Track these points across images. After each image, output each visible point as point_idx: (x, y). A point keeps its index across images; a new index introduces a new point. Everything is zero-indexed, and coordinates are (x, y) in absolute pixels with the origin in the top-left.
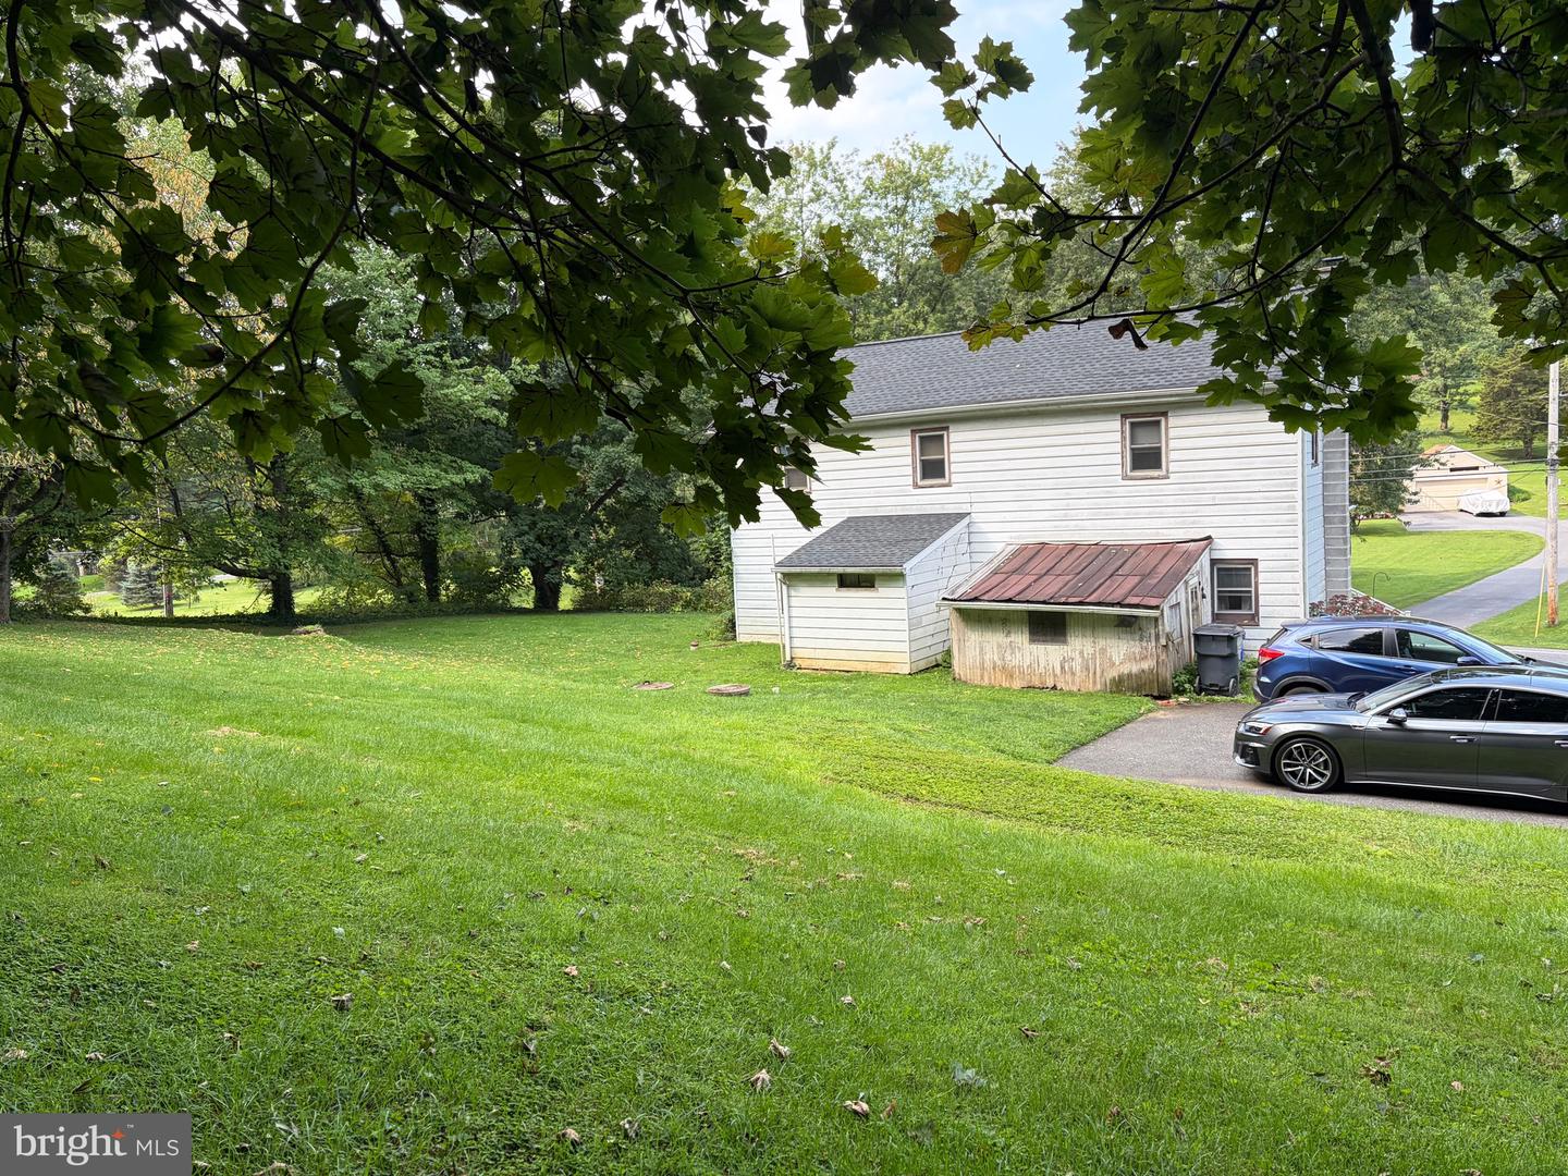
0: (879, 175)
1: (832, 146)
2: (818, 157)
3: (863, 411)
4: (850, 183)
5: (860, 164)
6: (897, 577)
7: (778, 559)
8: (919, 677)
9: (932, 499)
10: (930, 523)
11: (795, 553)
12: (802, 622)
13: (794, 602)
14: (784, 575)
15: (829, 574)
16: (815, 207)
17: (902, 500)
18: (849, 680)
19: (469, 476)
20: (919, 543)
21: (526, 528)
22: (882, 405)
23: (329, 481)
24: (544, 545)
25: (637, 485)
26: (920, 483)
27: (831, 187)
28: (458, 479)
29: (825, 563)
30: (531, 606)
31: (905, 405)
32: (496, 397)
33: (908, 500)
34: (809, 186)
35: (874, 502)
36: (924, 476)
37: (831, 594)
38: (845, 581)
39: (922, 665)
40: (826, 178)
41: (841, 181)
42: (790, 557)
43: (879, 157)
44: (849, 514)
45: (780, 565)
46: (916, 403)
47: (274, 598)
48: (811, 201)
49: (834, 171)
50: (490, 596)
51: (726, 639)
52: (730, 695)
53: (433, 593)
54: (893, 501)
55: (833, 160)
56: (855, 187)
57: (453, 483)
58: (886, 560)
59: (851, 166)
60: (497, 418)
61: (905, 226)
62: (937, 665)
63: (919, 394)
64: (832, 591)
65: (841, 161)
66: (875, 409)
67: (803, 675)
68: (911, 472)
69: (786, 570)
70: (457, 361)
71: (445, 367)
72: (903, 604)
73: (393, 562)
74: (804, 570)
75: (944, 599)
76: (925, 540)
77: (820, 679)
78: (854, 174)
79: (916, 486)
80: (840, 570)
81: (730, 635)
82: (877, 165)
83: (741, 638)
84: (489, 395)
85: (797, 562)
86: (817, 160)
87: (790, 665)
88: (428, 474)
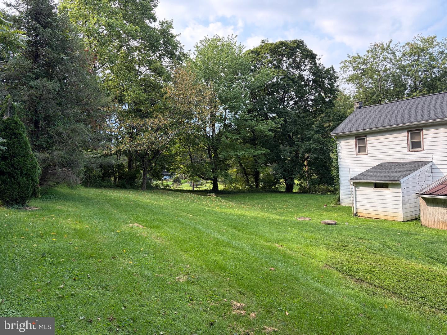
0: (408, 49)
1: (390, 42)
2: (385, 46)
3: (387, 125)
4: (397, 54)
5: (401, 47)
6: (398, 185)
7: (351, 177)
8: (406, 223)
9: (416, 156)
10: (414, 165)
11: (358, 175)
12: (361, 200)
13: (357, 192)
14: (354, 183)
15: (370, 183)
16: (384, 63)
17: (403, 157)
18: (377, 222)
19: (262, 152)
20: (408, 172)
21: (281, 167)
22: (395, 122)
23: (224, 153)
24: (286, 172)
25: (315, 154)
26: (411, 150)
27: (390, 56)
28: (259, 152)
29: (369, 179)
30: (284, 191)
31: (404, 122)
32: (272, 129)
33: (406, 156)
34: (382, 56)
35: (392, 157)
36: (412, 148)
37: (371, 190)
38: (376, 186)
39: (409, 218)
40: (388, 53)
41: (394, 53)
42: (356, 177)
43: (408, 44)
44: (381, 162)
45: (351, 179)
46: (409, 121)
47: (214, 186)
48: (382, 61)
49: (391, 50)
50: (273, 187)
51: (337, 204)
52: (329, 224)
53: (257, 186)
54: (399, 157)
55: (391, 47)
56: (399, 55)
57: (258, 154)
58: (393, 178)
59: (397, 48)
60: (271, 134)
61: (418, 65)
62: (416, 219)
63: (410, 117)
64: (372, 189)
65: (394, 47)
66: (392, 124)
67: (360, 219)
68: (407, 146)
69: (354, 181)
70: (261, 119)
71: (257, 121)
72: (400, 195)
73: (247, 177)
74: (361, 181)
75: (417, 193)
76: (411, 171)
77: (366, 221)
78: (398, 50)
79: (409, 151)
80: (374, 181)
81: (338, 203)
82: (407, 46)
83: (342, 204)
84: (270, 128)
85: (358, 178)
86: (385, 48)
87: (356, 215)
88: (251, 151)
